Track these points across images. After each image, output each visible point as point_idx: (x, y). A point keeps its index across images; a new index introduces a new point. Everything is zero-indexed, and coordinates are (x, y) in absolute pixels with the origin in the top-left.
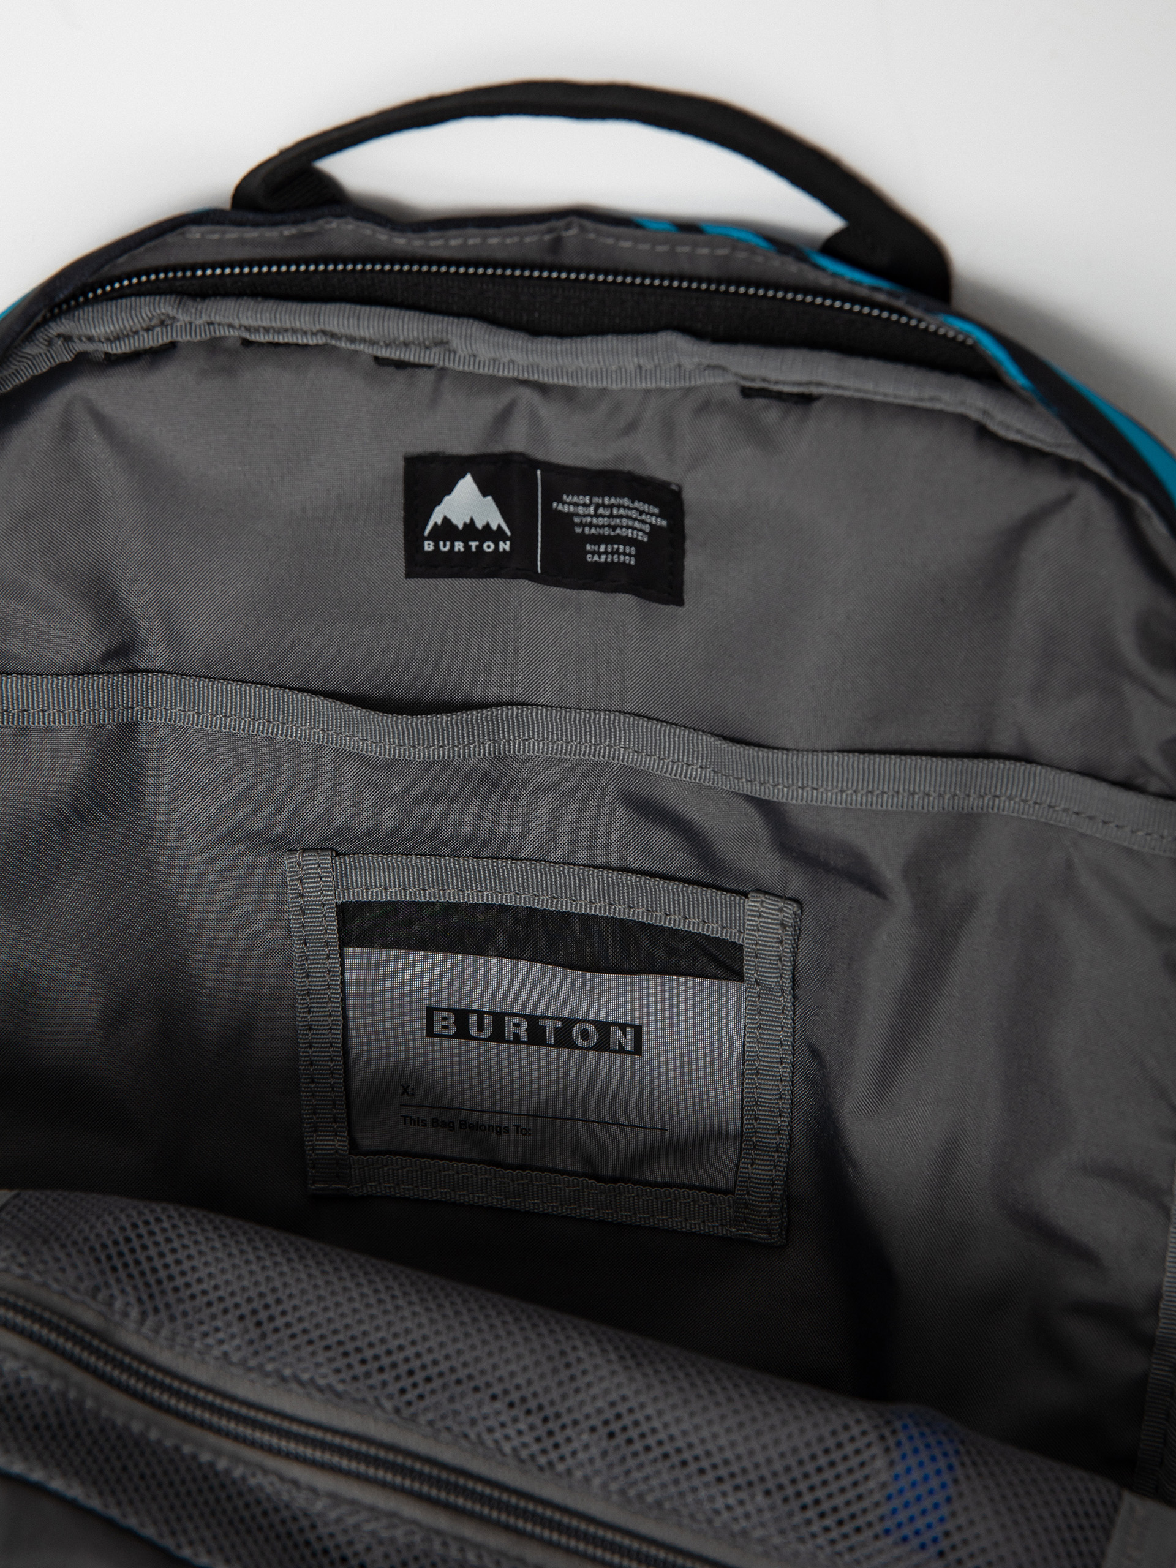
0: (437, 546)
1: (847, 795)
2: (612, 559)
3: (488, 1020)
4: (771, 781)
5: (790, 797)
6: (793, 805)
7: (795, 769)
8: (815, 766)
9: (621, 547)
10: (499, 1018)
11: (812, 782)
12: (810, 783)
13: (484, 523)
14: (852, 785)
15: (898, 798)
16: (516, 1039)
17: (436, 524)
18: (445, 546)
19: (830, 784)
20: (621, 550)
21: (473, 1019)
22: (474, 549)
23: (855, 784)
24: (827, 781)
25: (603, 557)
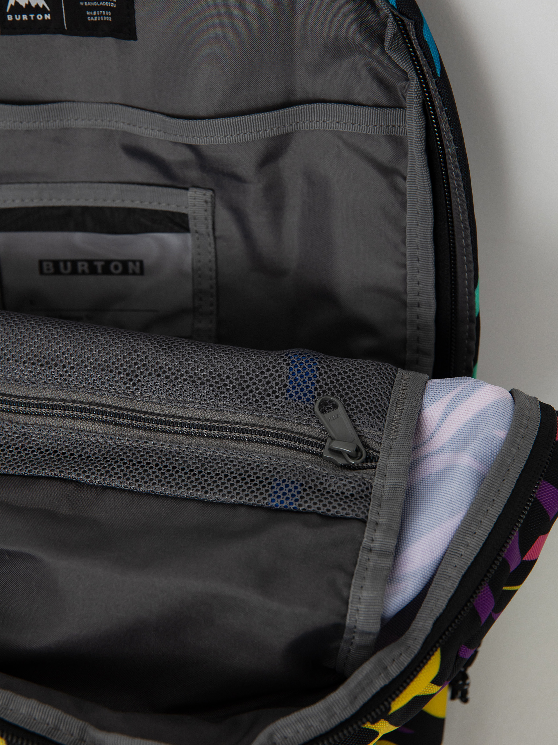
0: (14, 17)
1: (228, 138)
2: (100, 19)
3: (69, 264)
4: (191, 135)
5: (201, 142)
6: (203, 145)
7: (201, 129)
8: (210, 127)
9: (104, 12)
10: (74, 263)
11: (210, 134)
12: (209, 135)
13: (36, 4)
14: (229, 133)
15: (252, 135)
16: (83, 273)
17: (12, 5)
18: (18, 17)
19: (219, 134)
20: (104, 14)
21: (62, 265)
22: (32, 18)
23: (231, 133)
24: (217, 133)
25: (96, 18)
